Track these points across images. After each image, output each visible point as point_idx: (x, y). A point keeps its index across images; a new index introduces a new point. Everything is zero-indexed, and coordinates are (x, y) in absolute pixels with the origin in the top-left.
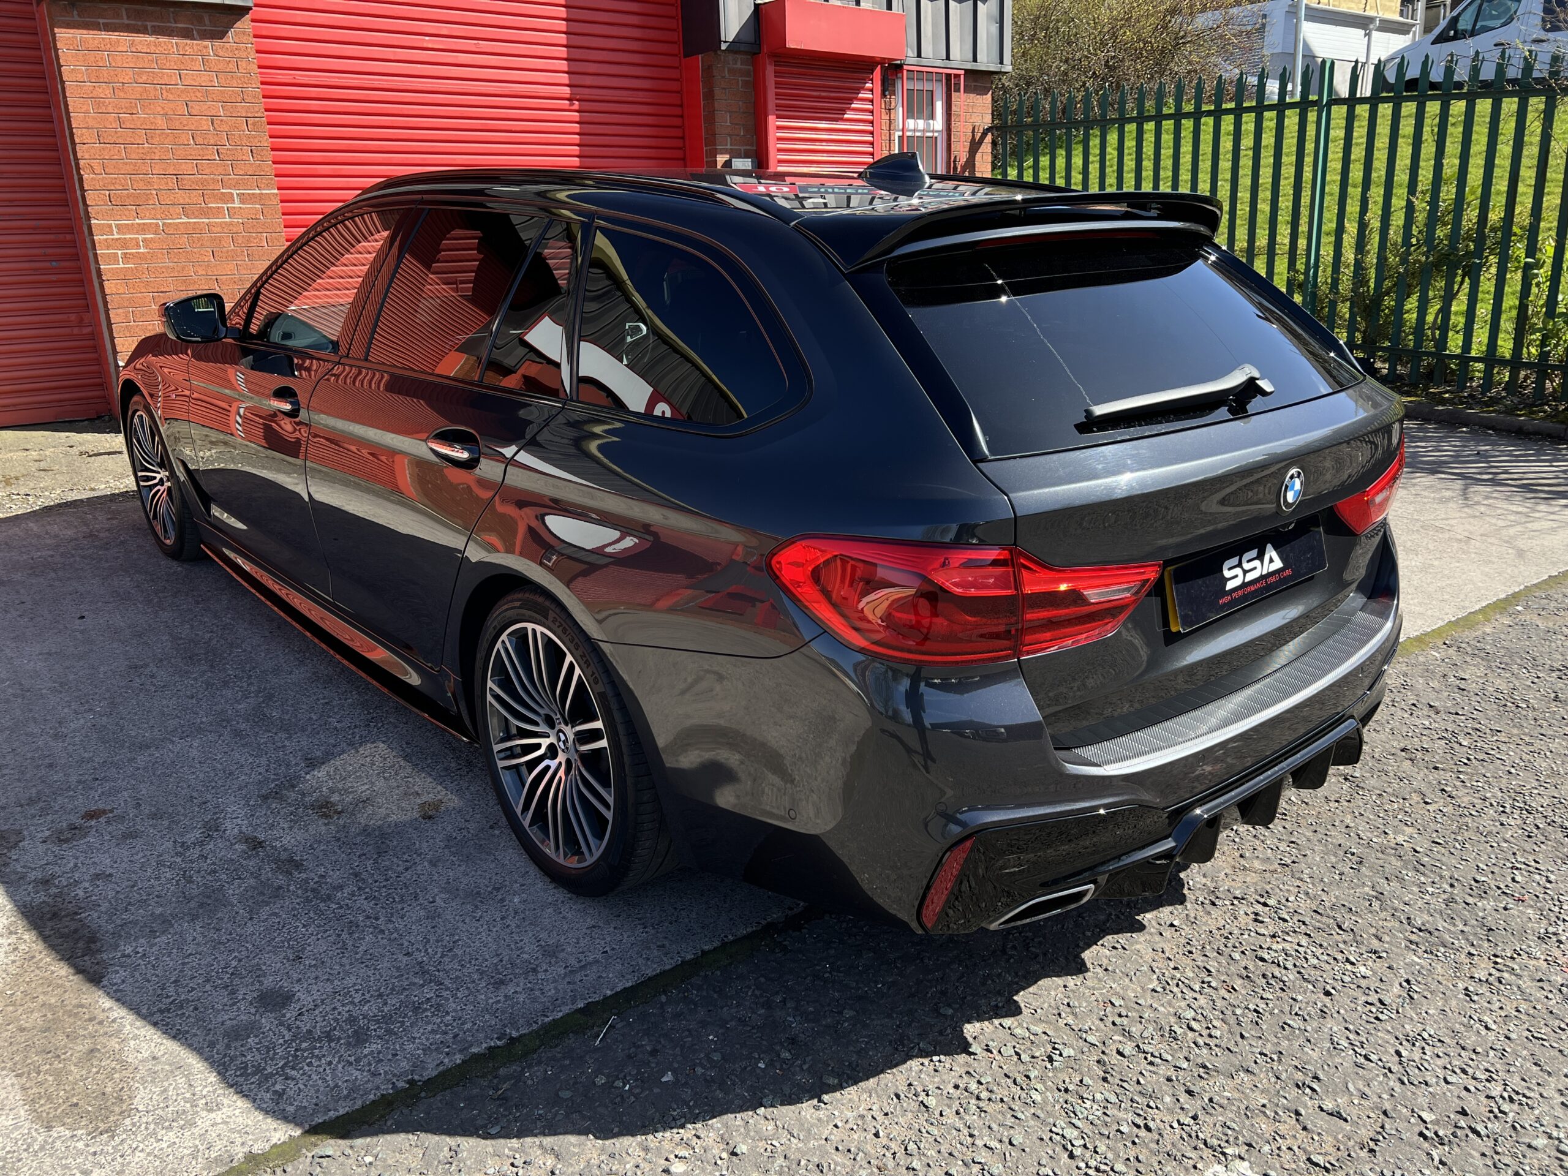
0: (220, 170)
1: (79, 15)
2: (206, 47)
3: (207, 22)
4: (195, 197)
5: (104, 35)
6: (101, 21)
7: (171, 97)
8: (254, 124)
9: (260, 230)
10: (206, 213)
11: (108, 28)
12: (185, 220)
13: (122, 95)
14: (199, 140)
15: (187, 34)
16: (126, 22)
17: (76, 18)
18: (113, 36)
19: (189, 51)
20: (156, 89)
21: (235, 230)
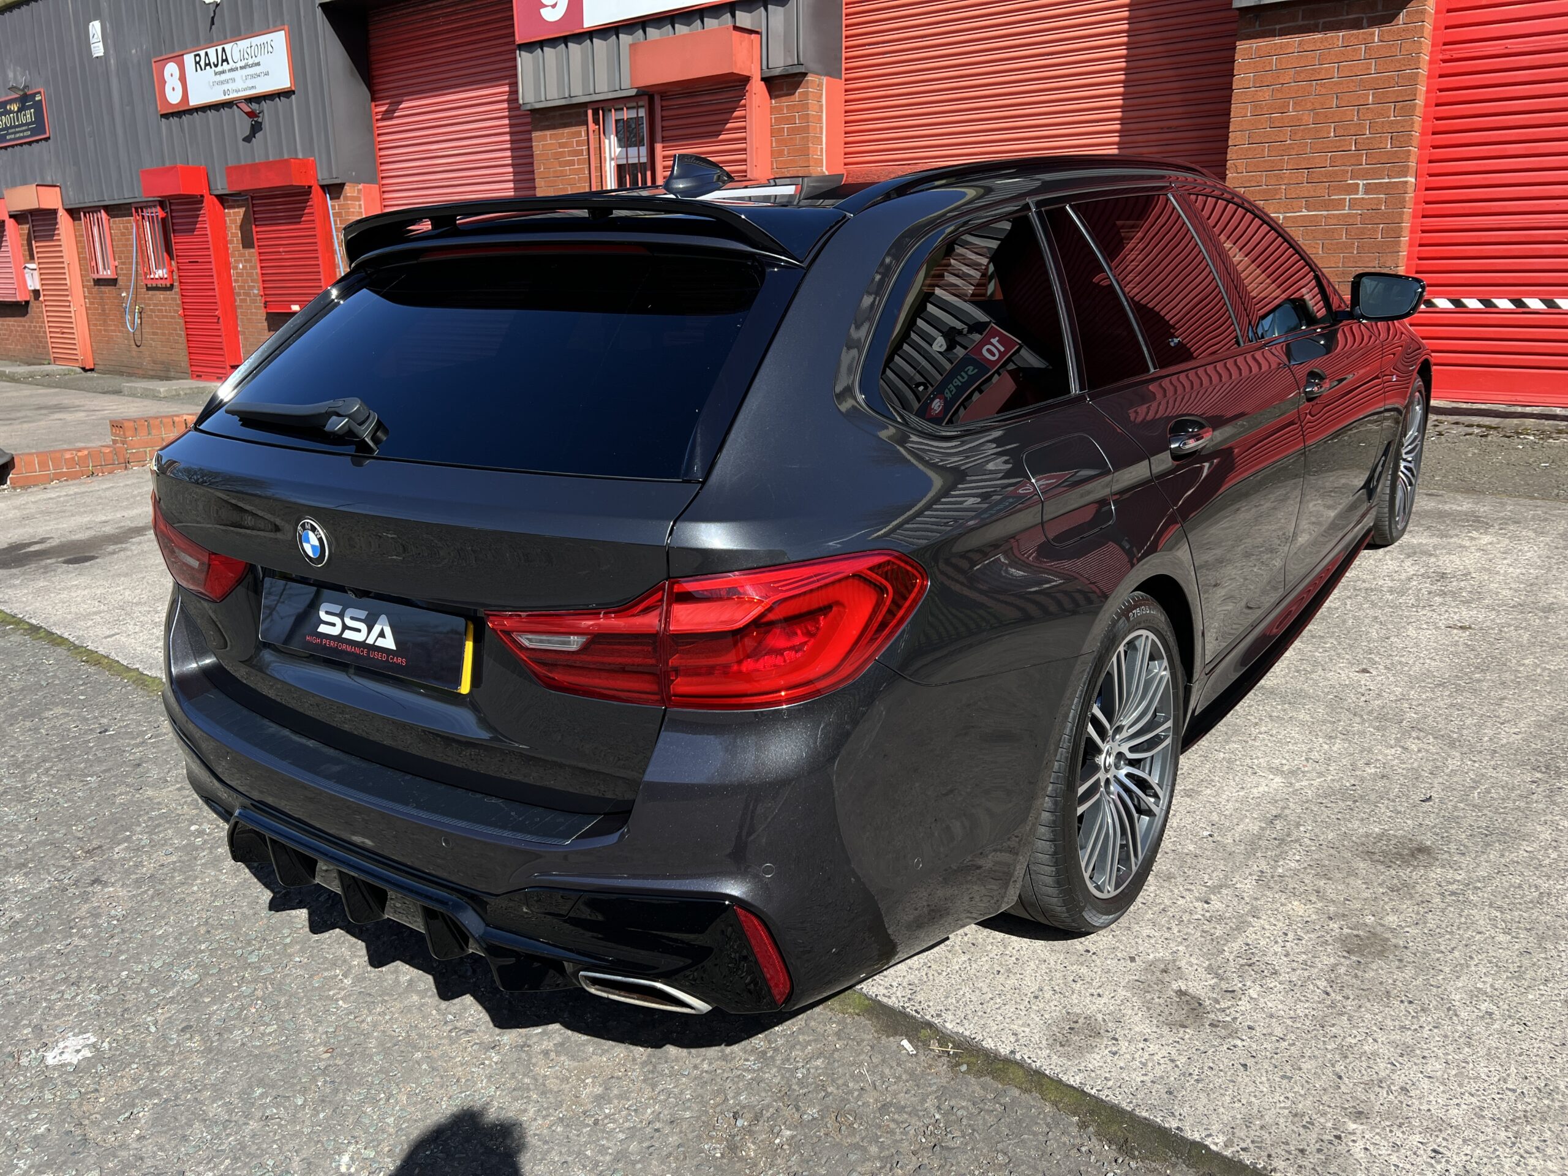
0: (1353, 161)
1: (1260, 26)
2: (1373, 34)
3: (1380, 7)
4: (1322, 190)
5: (1277, 40)
6: (1278, 27)
7: (1323, 91)
8: (1402, 108)
9: (1378, 221)
10: (1327, 205)
11: (1283, 33)
12: (1305, 213)
13: (1279, 95)
14: (1340, 132)
15: (1356, 25)
16: (1300, 23)
17: (1257, 28)
18: (1285, 40)
19: (1354, 41)
20: (1311, 86)
21: (1351, 221)
